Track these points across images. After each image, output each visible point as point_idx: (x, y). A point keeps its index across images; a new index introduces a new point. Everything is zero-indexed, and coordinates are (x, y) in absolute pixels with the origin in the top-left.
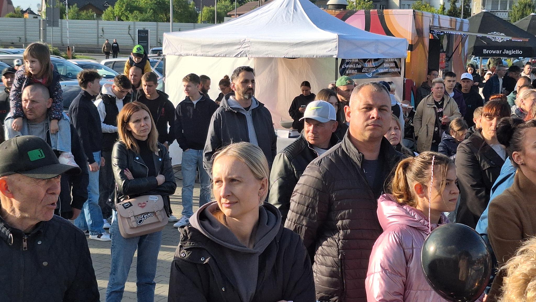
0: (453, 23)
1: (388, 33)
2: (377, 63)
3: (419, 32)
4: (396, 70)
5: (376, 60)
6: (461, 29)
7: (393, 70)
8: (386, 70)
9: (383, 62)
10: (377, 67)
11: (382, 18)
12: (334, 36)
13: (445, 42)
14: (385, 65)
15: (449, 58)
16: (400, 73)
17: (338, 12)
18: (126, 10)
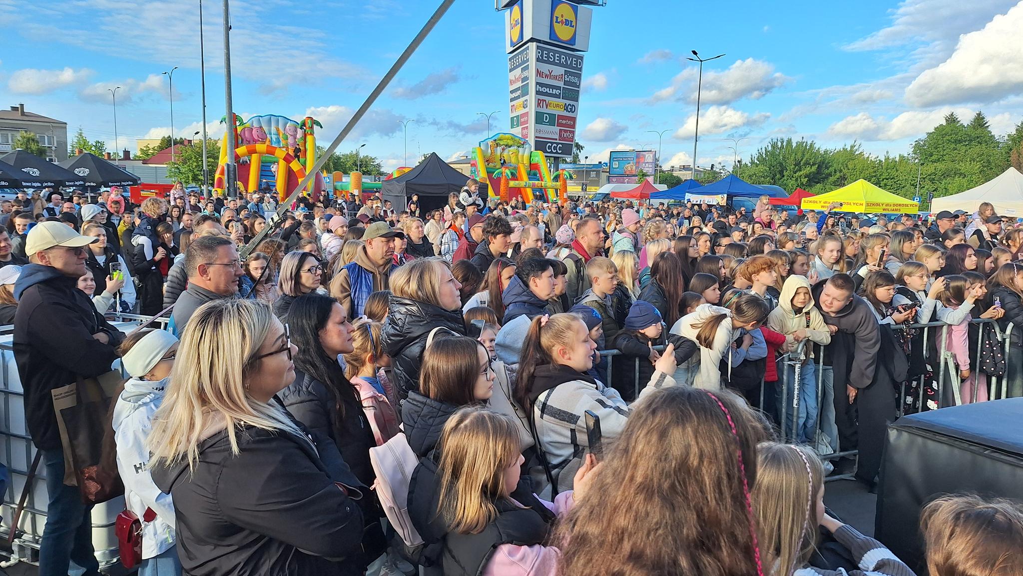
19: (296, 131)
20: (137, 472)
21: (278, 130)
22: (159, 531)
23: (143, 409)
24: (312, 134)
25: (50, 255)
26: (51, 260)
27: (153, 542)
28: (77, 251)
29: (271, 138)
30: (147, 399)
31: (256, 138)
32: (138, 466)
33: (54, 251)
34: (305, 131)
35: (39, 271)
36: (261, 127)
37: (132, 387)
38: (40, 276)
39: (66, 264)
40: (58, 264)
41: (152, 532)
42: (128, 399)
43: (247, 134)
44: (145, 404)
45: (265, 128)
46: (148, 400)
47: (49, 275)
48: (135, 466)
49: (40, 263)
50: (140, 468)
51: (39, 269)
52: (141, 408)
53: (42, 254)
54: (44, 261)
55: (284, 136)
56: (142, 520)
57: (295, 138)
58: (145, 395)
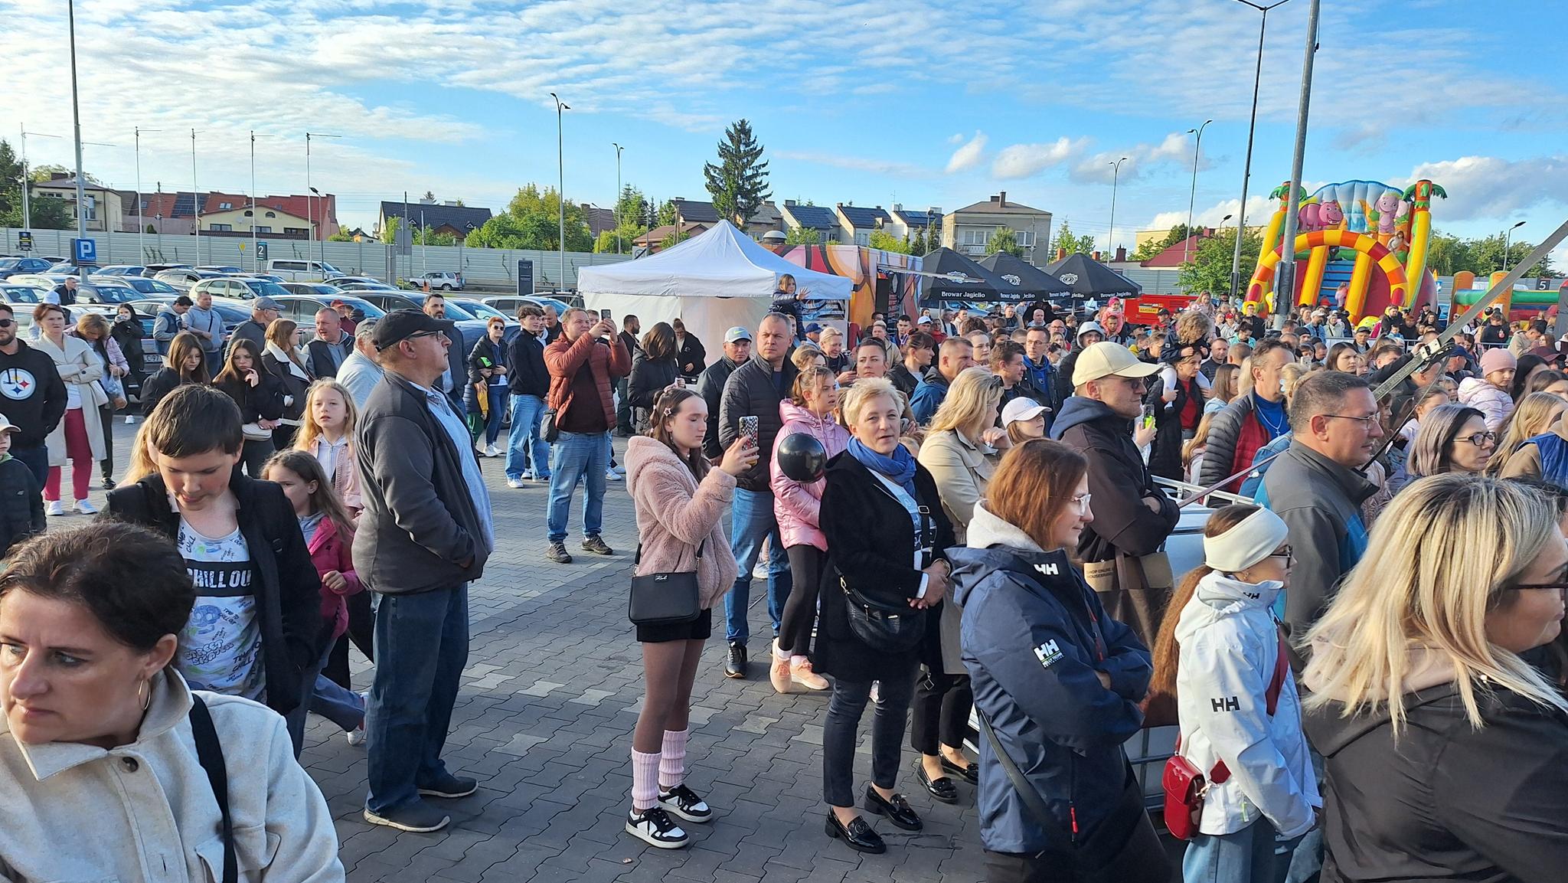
0: (904, 262)
1: (832, 272)
2: (818, 305)
3: (865, 271)
4: (839, 312)
5: (817, 301)
6: (913, 268)
7: (836, 312)
8: (828, 313)
9: (825, 304)
10: (818, 309)
11: (824, 254)
12: (770, 273)
13: (895, 283)
14: (827, 307)
15: (900, 301)
16: (843, 316)
17: (775, 247)
18: (498, 234)
19: (1396, 205)
20: (1215, 710)
21: (1363, 204)
22: (1232, 800)
23: (1230, 621)
24: (1425, 208)
25: (1102, 387)
26: (1102, 394)
27: (1223, 814)
28: (1133, 382)
29: (1350, 219)
30: (1235, 607)
31: (1323, 218)
32: (1218, 701)
33: (1107, 381)
34: (1413, 204)
35: (1086, 406)
36: (1335, 202)
37: (1216, 585)
38: (1087, 414)
39: (1119, 400)
40: (1109, 400)
41: (1221, 800)
42: (1208, 602)
43: (1310, 215)
44: (1232, 614)
45: (1342, 203)
46: (1237, 610)
47: (1098, 413)
48: (1213, 700)
49: (1088, 396)
50: (1221, 705)
51: (1086, 404)
52: (1228, 620)
53: (1092, 385)
54: (1094, 394)
55: (1372, 215)
56: (1207, 777)
57: (1392, 215)
58: (1232, 601)
